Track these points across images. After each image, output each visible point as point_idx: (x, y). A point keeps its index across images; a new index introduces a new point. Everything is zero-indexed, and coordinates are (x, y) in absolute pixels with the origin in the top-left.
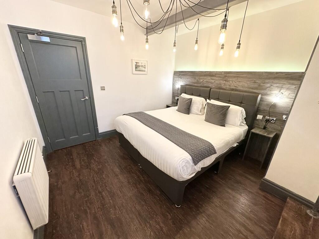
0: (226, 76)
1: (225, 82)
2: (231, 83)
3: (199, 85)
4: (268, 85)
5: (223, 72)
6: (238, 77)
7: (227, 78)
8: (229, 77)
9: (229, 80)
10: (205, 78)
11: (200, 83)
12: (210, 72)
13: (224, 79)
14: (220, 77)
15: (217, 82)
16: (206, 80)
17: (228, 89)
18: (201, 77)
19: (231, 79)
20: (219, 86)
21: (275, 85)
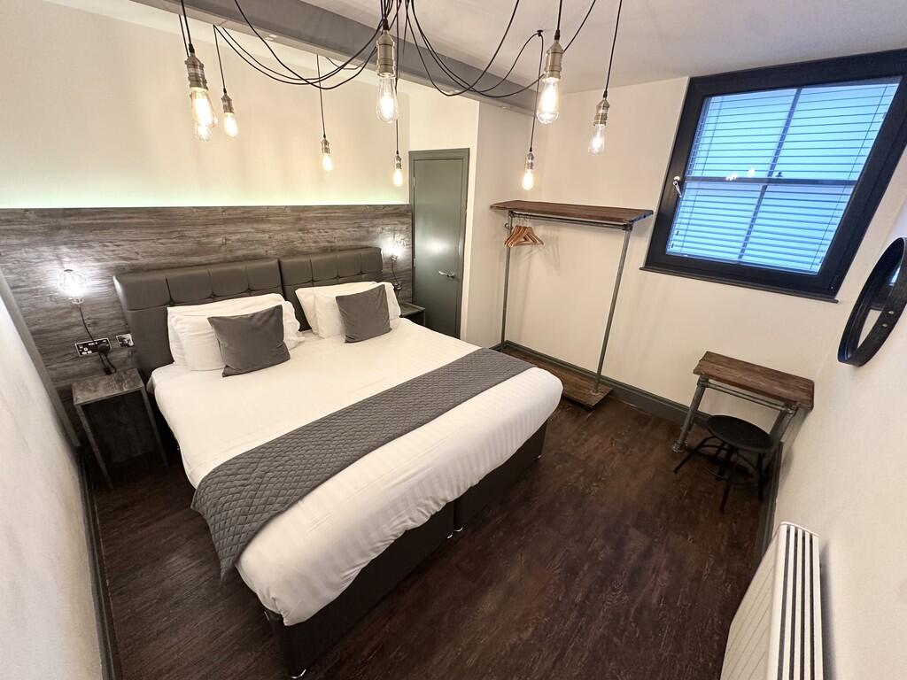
0: (300, 219)
1: (300, 234)
2: (317, 234)
3: (213, 257)
4: (379, 229)
5: (286, 207)
6: (327, 218)
7: (302, 222)
8: (306, 219)
9: (309, 227)
10: (231, 228)
11: (217, 250)
12: (245, 210)
13: (297, 226)
14: (285, 223)
15: (278, 237)
16: (239, 237)
17: (313, 250)
18: (212, 230)
19: (314, 226)
20: (289, 246)
21: (387, 228)
